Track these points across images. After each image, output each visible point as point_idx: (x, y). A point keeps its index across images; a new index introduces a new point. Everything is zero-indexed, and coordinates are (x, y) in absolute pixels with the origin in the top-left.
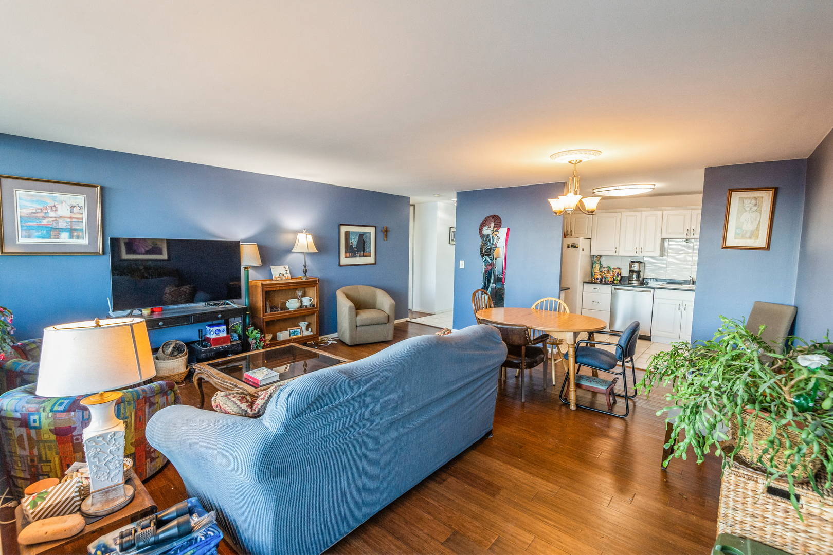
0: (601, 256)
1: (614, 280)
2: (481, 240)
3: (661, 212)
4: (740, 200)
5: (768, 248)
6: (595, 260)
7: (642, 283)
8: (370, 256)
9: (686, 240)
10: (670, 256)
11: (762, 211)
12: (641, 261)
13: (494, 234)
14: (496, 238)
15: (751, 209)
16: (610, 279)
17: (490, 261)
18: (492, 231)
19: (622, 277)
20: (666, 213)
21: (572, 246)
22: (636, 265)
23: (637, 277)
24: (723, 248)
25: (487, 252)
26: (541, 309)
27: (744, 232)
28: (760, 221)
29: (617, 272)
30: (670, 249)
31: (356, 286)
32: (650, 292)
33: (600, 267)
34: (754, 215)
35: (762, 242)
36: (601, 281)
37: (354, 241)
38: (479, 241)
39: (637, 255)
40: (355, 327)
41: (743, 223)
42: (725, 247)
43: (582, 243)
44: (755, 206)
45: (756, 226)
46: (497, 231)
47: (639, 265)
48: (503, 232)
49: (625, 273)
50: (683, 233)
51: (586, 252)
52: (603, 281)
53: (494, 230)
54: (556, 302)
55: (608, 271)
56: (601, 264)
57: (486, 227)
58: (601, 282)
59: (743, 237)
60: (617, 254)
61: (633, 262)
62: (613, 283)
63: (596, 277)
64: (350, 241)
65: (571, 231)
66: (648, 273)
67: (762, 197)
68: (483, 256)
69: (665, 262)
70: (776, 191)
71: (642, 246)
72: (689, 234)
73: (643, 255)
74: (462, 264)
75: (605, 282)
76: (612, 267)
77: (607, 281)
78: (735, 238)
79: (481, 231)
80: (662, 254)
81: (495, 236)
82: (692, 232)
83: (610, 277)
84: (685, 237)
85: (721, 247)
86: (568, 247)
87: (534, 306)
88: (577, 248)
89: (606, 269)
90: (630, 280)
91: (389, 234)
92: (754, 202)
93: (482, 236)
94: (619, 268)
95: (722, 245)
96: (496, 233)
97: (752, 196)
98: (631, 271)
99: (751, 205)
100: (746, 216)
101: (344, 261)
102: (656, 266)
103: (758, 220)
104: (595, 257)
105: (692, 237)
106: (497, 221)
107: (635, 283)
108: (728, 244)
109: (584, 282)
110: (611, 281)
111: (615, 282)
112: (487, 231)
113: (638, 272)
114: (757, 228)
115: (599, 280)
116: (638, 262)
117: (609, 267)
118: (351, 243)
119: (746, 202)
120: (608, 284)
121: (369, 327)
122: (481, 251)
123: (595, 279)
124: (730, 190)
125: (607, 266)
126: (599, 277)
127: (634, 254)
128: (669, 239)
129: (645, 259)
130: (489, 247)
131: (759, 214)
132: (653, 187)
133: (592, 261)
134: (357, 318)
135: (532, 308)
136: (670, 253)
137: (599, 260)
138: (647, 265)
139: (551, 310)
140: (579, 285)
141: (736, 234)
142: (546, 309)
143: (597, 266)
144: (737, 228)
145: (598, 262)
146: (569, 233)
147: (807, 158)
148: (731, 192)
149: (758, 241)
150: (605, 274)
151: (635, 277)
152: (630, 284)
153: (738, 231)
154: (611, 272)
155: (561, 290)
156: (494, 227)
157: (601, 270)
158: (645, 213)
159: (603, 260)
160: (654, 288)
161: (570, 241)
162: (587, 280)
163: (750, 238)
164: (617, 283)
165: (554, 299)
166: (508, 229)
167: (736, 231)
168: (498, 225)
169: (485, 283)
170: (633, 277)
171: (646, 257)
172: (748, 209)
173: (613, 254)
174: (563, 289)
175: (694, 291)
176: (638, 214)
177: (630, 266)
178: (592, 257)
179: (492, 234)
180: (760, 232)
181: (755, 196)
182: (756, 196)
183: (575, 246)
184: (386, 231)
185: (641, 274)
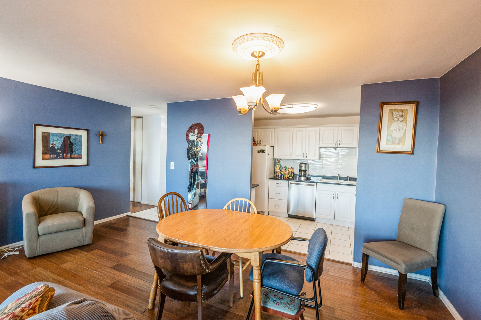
0: (280, 159)
1: (289, 177)
2: (187, 145)
3: (319, 128)
4: (389, 112)
5: (413, 153)
6: (276, 162)
7: (307, 179)
8: (80, 158)
9: (335, 148)
10: (324, 160)
11: (407, 121)
12: (306, 163)
13: (198, 139)
14: (199, 143)
15: (398, 119)
16: (287, 176)
17: (195, 163)
18: (197, 136)
19: (294, 174)
20: (322, 129)
21: (261, 151)
22: (303, 165)
23: (304, 175)
24: (378, 152)
25: (192, 155)
26: (232, 209)
27: (394, 139)
28: (406, 130)
29: (291, 171)
30: (324, 154)
31: (56, 188)
32: (314, 185)
33: (280, 167)
34: (401, 124)
35: (408, 148)
36: (281, 177)
37: (57, 144)
38: (186, 145)
39: (304, 158)
40: (37, 236)
41: (393, 131)
42: (380, 152)
43: (268, 149)
44: (402, 117)
45: (403, 134)
46: (200, 137)
47: (306, 166)
48: (205, 137)
49: (296, 171)
50: (333, 143)
51: (271, 156)
52: (282, 178)
53: (198, 136)
54: (246, 202)
55: (285, 170)
56: (280, 165)
57: (192, 134)
58: (281, 179)
59: (393, 143)
60: (291, 158)
61: (301, 164)
62: (289, 179)
63: (277, 174)
64: (51, 143)
65: (260, 141)
66: (310, 172)
67: (407, 110)
68: (189, 159)
69: (322, 163)
70: (418, 104)
71: (307, 152)
72: (337, 144)
73: (307, 158)
74: (172, 165)
75: (284, 178)
76: (288, 167)
77: (285, 177)
78: (387, 144)
79: (187, 136)
80: (319, 159)
81: (199, 141)
82: (339, 143)
83: (286, 174)
84: (334, 146)
85: (376, 152)
86: (258, 152)
87: (225, 207)
88: (265, 153)
89: (284, 169)
90: (300, 177)
91: (105, 138)
92: (400, 113)
93: (188, 141)
94: (292, 168)
95: (377, 149)
96: (200, 139)
97: (399, 108)
98: (300, 170)
99: (398, 116)
100: (394, 125)
101: (40, 162)
102: (316, 167)
103: (404, 128)
104: (276, 160)
105: (339, 146)
106: (200, 128)
107: (303, 178)
108: (382, 149)
109: (270, 179)
110: (287, 177)
111: (290, 178)
112: (192, 137)
113: (305, 171)
114: (404, 135)
115: (279, 177)
116: (304, 164)
117: (286, 167)
118: (53, 144)
119: (395, 113)
120: (285, 180)
121: (56, 234)
122: (188, 153)
123: (277, 176)
124: (382, 103)
125: (284, 166)
126: (280, 174)
127: (301, 158)
128: (323, 147)
129: (309, 161)
130: (194, 151)
131: (404, 124)
132: (316, 106)
133: (275, 163)
134: (40, 226)
135: (224, 208)
136: (324, 157)
137: (279, 162)
138: (309, 166)
139: (241, 210)
140: (266, 180)
141: (387, 140)
142: (237, 210)
143: (278, 166)
144: (388, 135)
145: (278, 163)
146: (259, 142)
147: (440, 77)
148: (383, 105)
149: (405, 146)
150: (283, 172)
151: (303, 174)
152: (300, 180)
153: (389, 138)
154: (287, 171)
155: (252, 188)
156: (198, 133)
157: (280, 169)
158: (308, 129)
159: (281, 162)
160: (316, 183)
161: (259, 148)
162: (272, 176)
163: (399, 144)
164: (291, 179)
165: (244, 199)
166: (209, 135)
167: (387, 138)
168: (201, 132)
169: (191, 182)
170: (301, 174)
171: (310, 160)
172: (396, 119)
173: (288, 157)
174: (254, 186)
175: (355, 185)
176: (304, 129)
177: (300, 167)
178: (274, 160)
179: (197, 139)
180: (406, 139)
181: (401, 109)
182: (403, 109)
183: (263, 152)
184: (102, 136)
185: (307, 172)
